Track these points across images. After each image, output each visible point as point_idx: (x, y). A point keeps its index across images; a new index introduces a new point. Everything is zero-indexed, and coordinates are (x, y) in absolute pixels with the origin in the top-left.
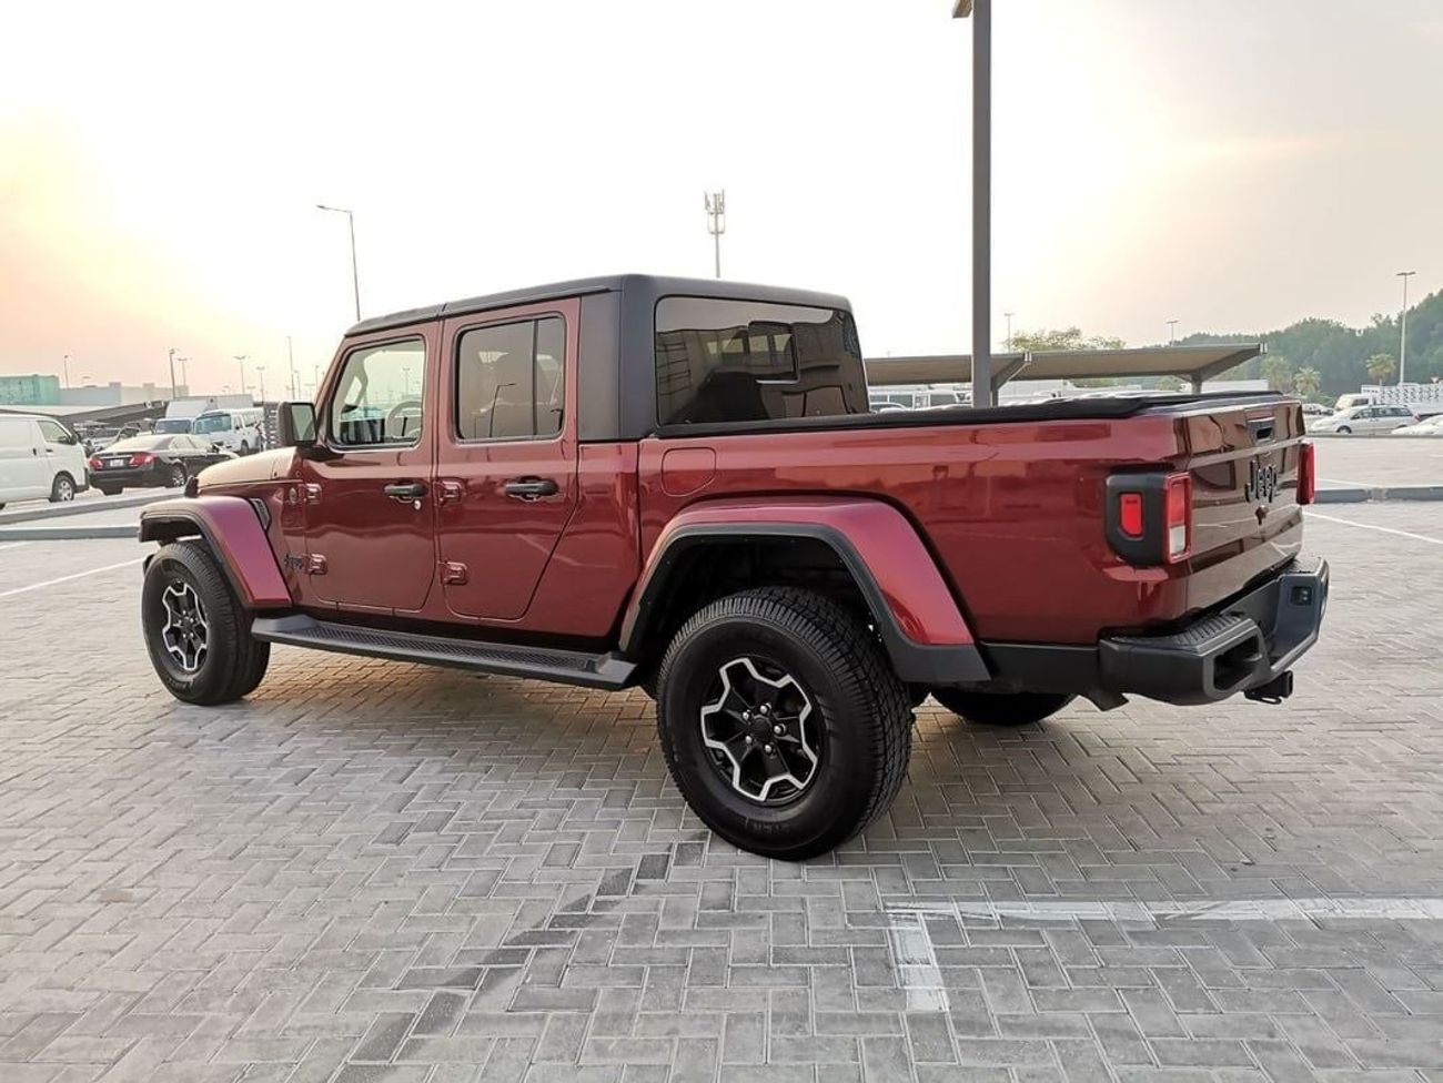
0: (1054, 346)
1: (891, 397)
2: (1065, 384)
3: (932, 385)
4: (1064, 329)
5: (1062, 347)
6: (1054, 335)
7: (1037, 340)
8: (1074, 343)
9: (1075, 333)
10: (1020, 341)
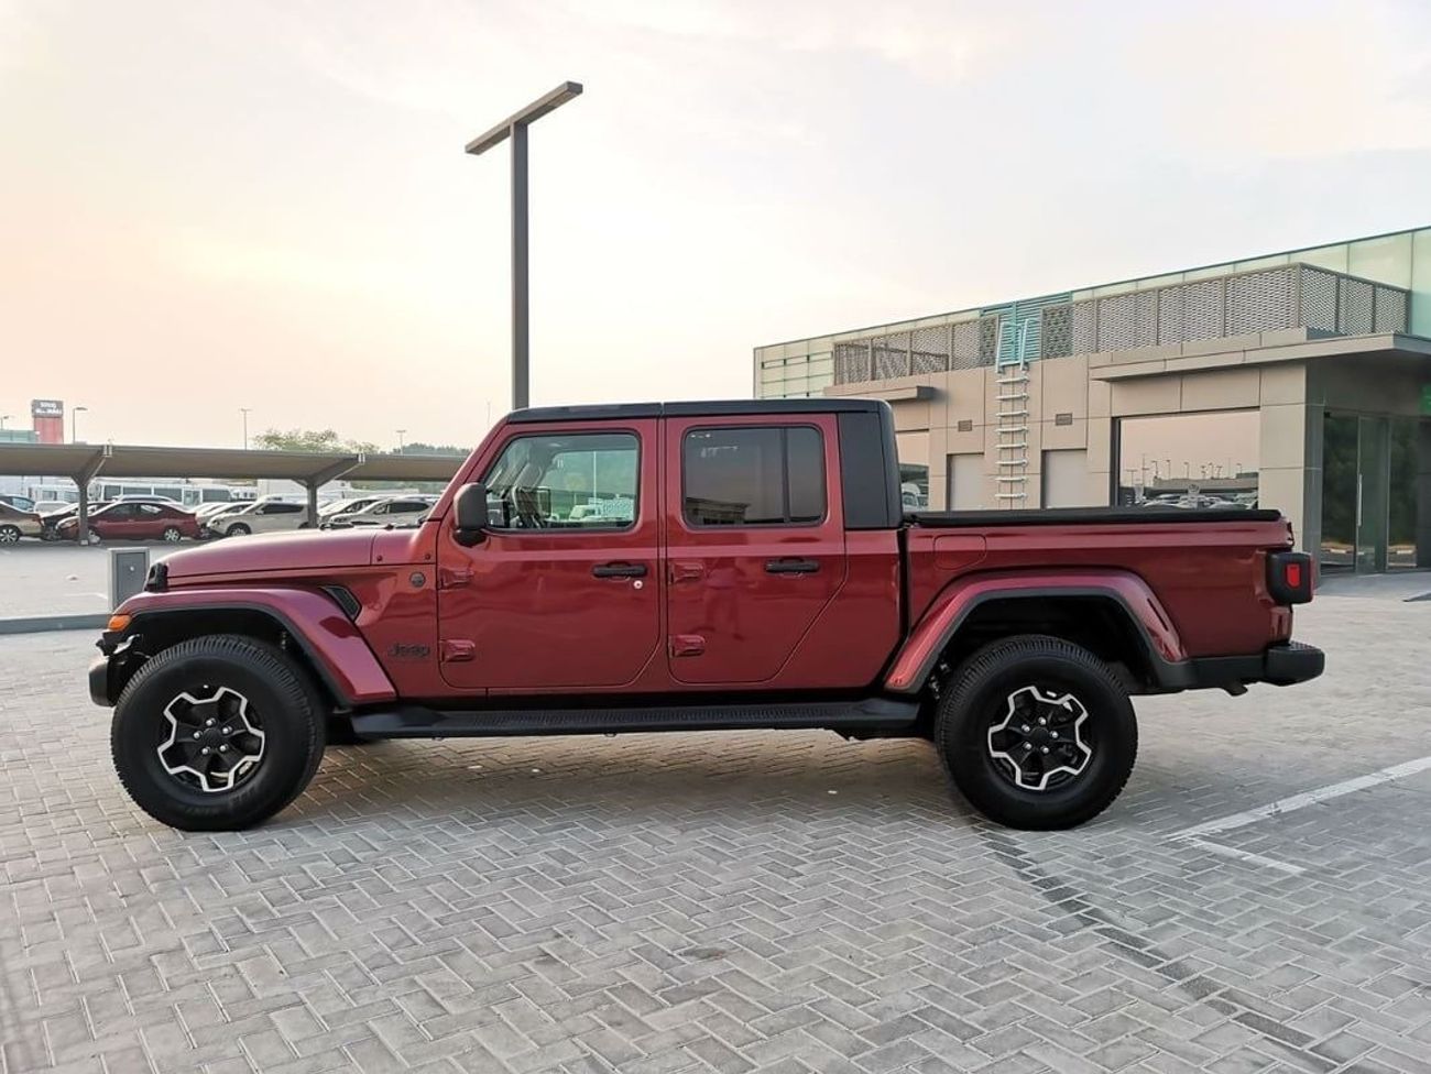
0: (310, 446)
1: (155, 490)
2: (343, 485)
3: (190, 479)
4: (319, 430)
5: (319, 449)
6: (310, 435)
7: (291, 442)
8: (329, 444)
9: (331, 435)
10: (271, 439)
